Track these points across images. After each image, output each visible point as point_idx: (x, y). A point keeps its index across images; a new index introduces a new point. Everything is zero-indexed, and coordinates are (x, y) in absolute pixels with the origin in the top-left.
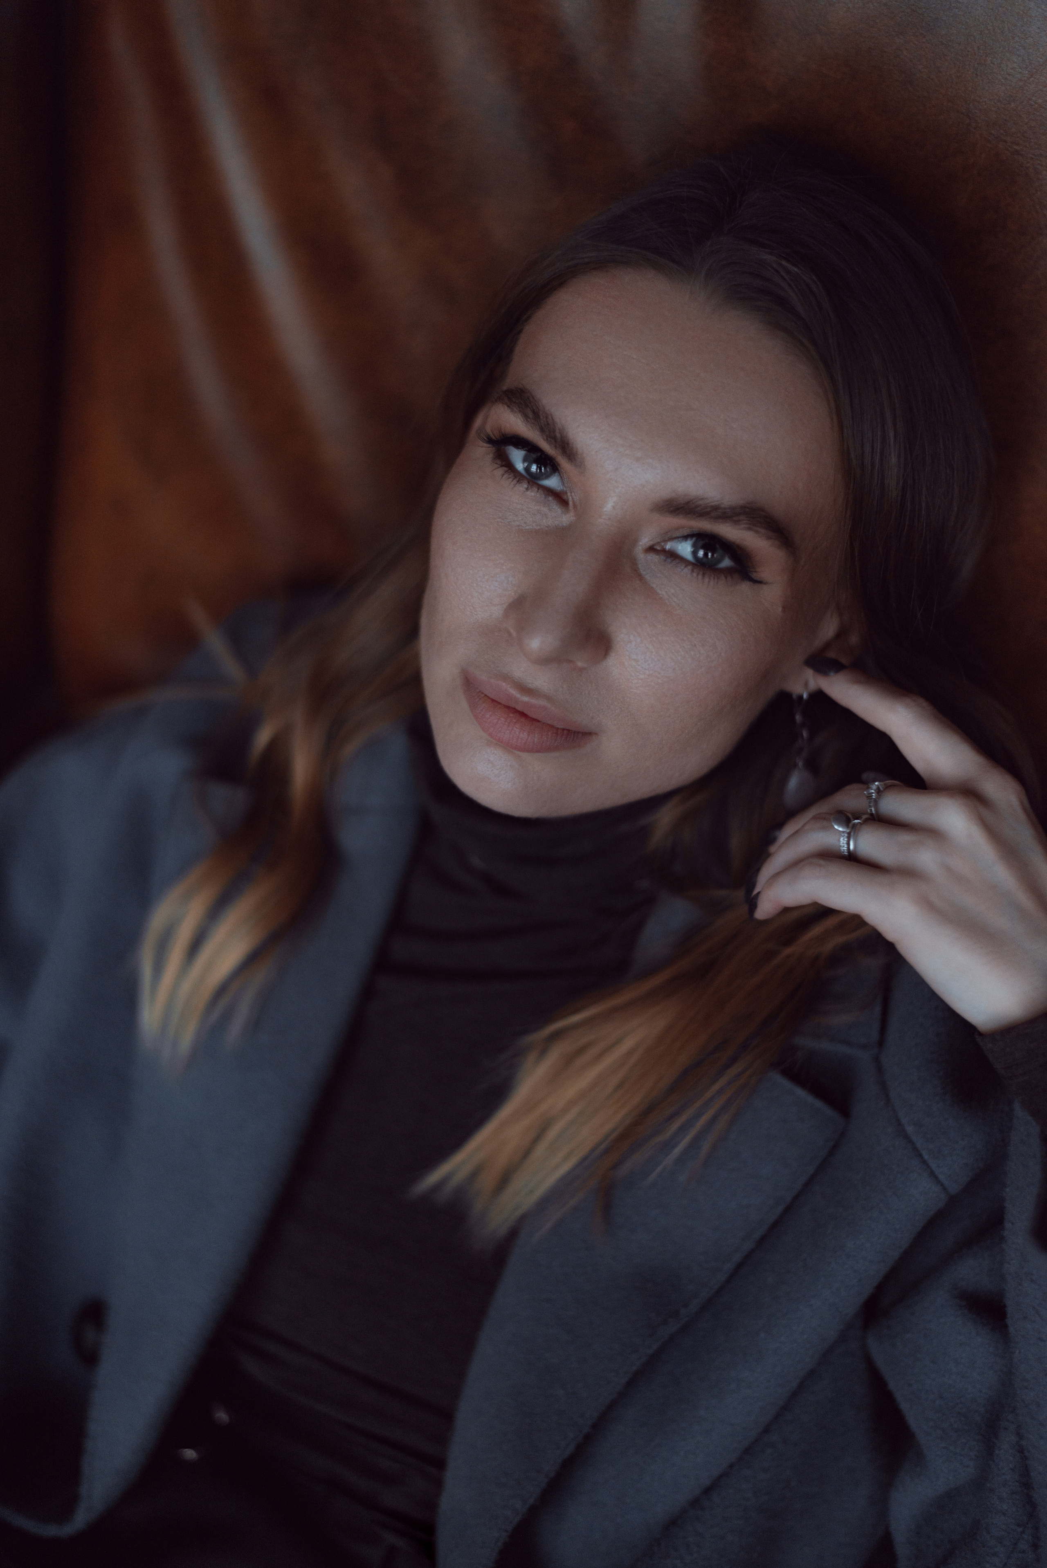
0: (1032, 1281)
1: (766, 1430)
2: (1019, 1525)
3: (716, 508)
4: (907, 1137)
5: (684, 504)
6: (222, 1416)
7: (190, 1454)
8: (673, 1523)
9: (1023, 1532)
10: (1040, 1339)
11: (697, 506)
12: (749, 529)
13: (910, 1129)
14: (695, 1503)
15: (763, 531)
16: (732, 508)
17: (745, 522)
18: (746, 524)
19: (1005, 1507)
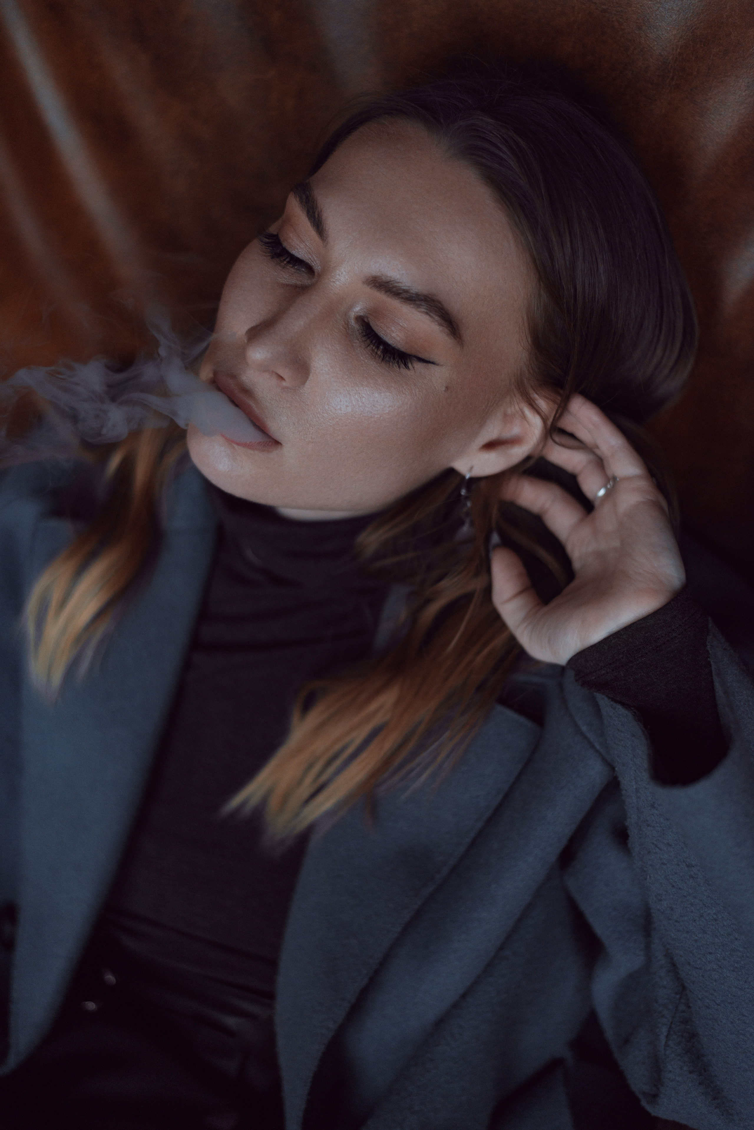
0: (648, 825)
1: (501, 948)
2: (676, 993)
3: (406, 291)
4: (582, 734)
5: (385, 282)
6: (110, 978)
7: (91, 1006)
8: (440, 1022)
9: (680, 998)
10: (663, 864)
11: (394, 287)
12: (427, 313)
13: (584, 728)
14: (455, 1006)
15: (437, 318)
16: (417, 295)
17: (425, 307)
18: (425, 309)
19: (665, 983)
